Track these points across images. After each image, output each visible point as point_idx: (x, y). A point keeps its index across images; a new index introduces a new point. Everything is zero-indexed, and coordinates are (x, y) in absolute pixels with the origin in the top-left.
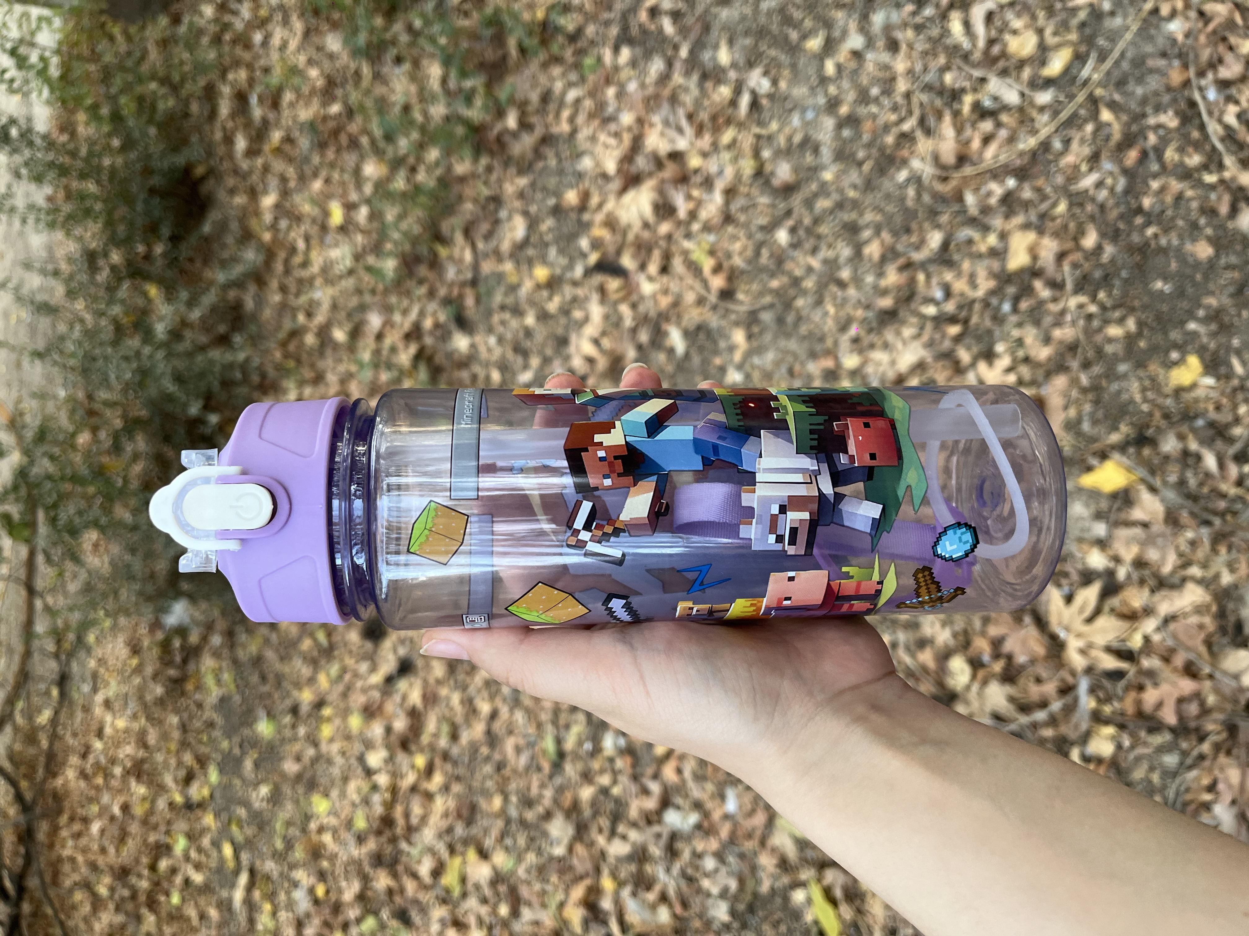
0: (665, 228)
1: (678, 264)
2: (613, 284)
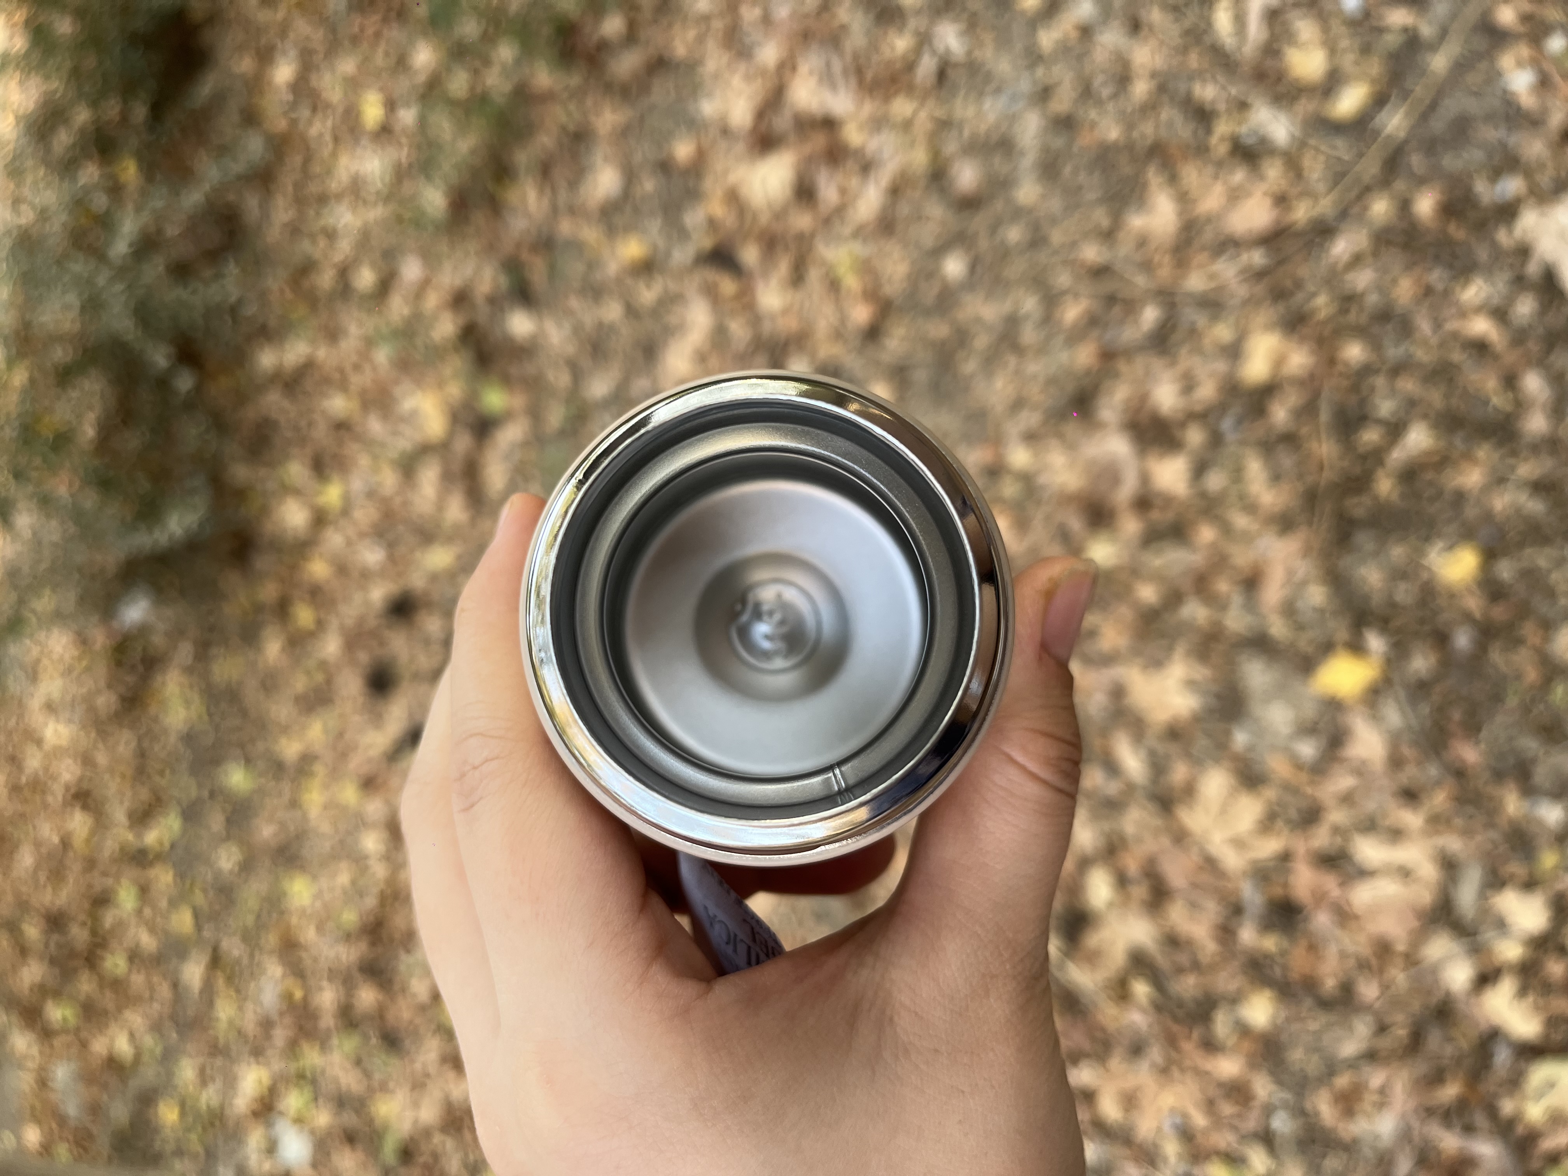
0: (802, 221)
1: (814, 275)
2: (728, 286)
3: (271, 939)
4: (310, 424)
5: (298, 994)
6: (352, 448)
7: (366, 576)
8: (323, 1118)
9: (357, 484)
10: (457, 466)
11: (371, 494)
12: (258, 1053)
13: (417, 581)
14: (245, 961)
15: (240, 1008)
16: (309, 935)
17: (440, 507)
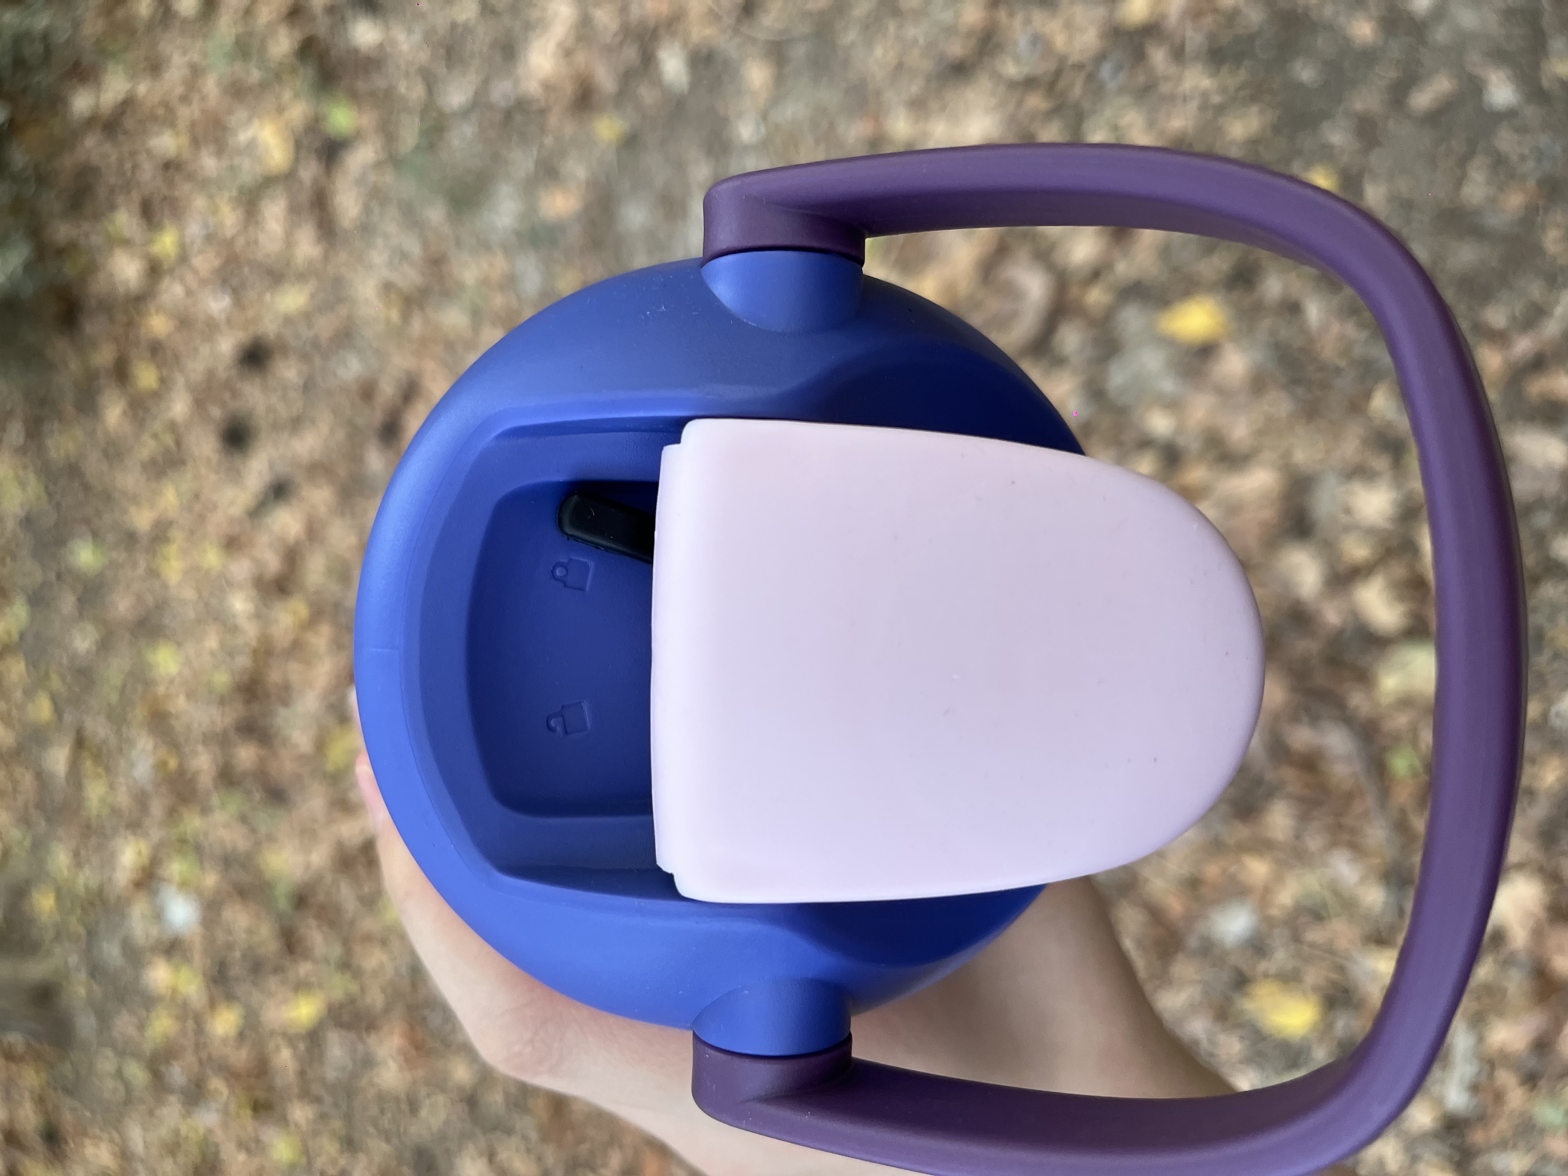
3: (139, 713)
4: (135, 167)
5: (173, 763)
6: (184, 189)
7: (211, 328)
8: (211, 880)
9: (194, 229)
10: (304, 197)
11: (210, 238)
12: (135, 826)
13: (270, 328)
14: (113, 741)
15: (112, 786)
16: (180, 704)
17: (289, 241)
